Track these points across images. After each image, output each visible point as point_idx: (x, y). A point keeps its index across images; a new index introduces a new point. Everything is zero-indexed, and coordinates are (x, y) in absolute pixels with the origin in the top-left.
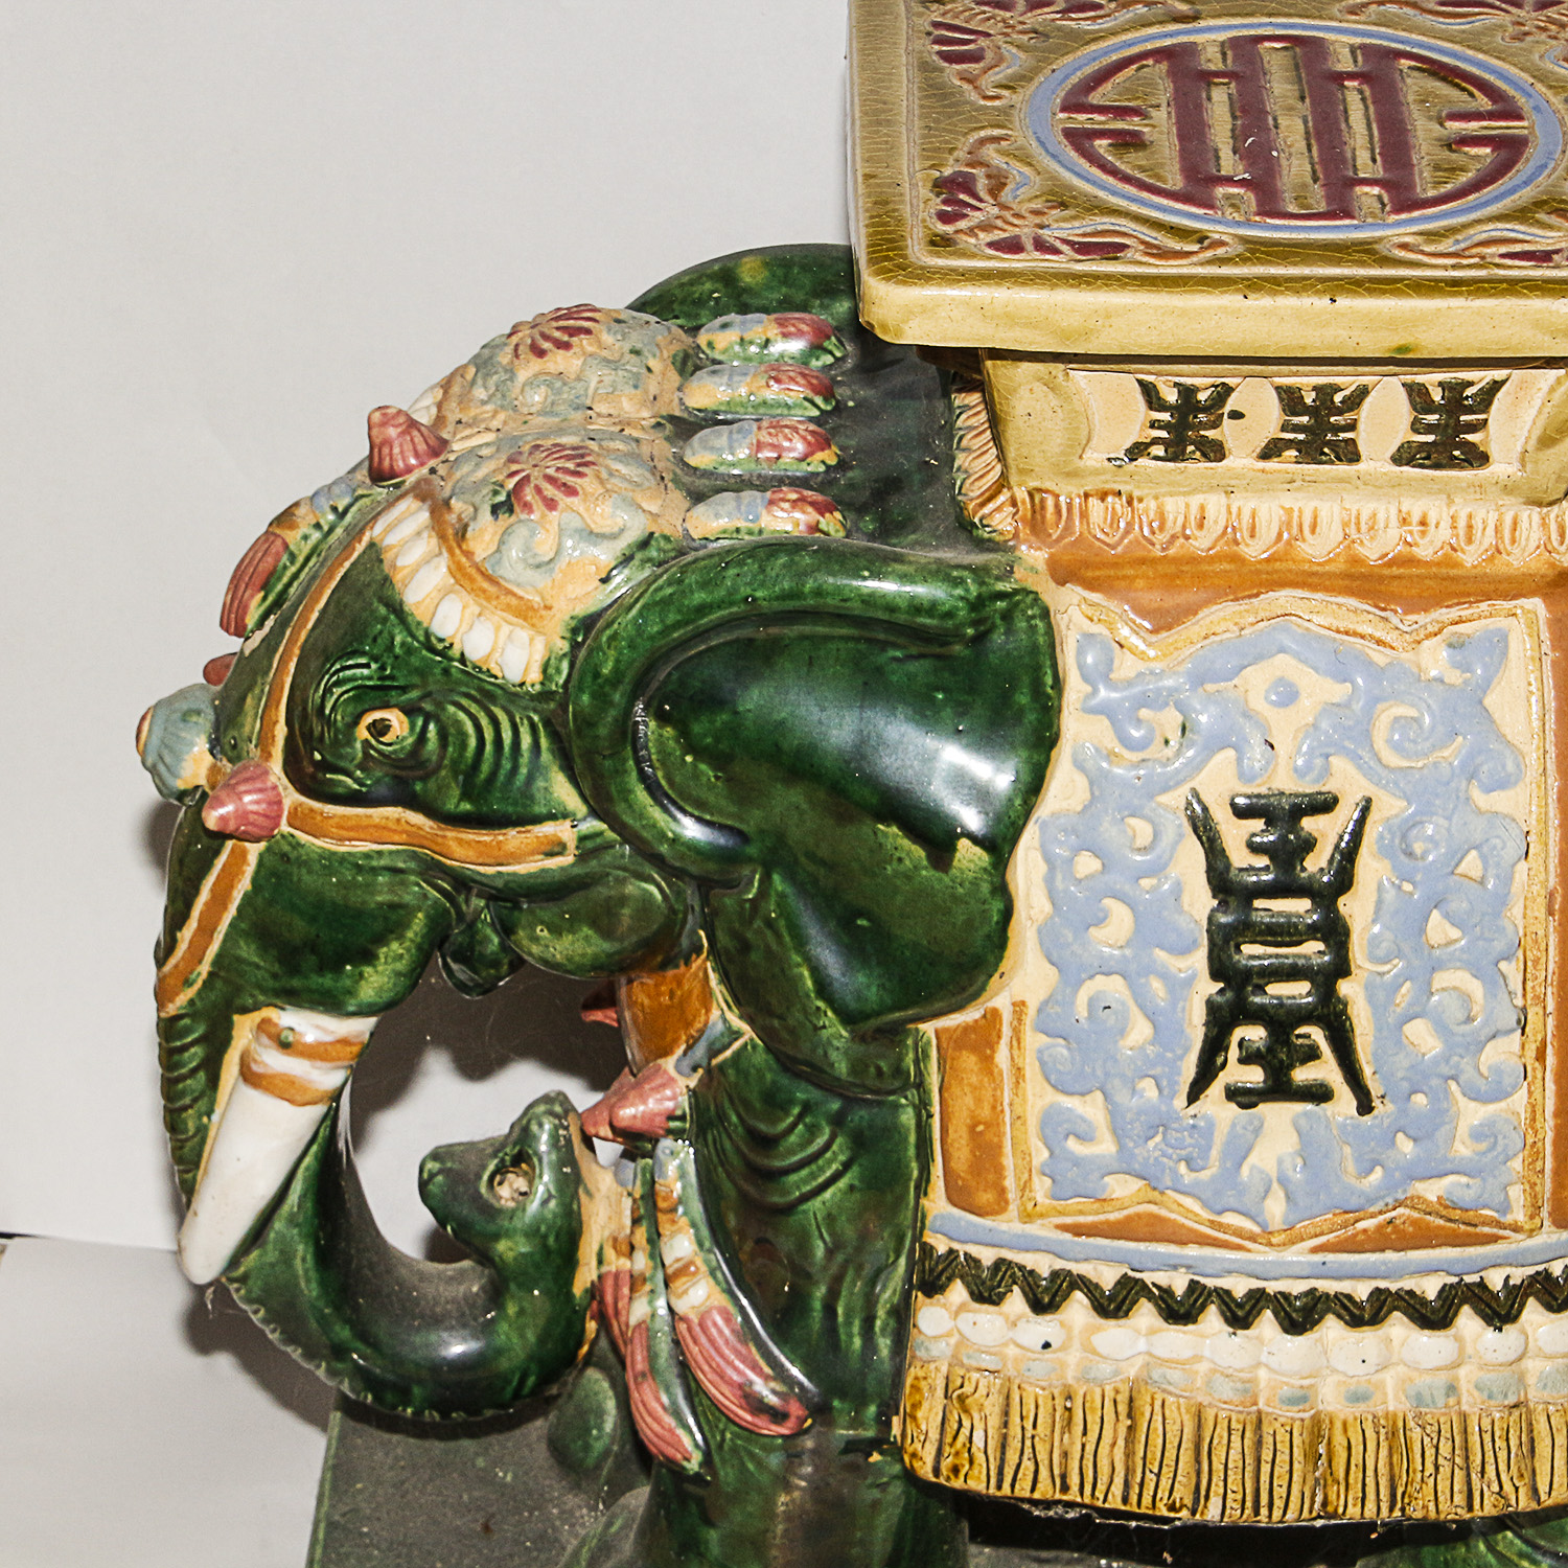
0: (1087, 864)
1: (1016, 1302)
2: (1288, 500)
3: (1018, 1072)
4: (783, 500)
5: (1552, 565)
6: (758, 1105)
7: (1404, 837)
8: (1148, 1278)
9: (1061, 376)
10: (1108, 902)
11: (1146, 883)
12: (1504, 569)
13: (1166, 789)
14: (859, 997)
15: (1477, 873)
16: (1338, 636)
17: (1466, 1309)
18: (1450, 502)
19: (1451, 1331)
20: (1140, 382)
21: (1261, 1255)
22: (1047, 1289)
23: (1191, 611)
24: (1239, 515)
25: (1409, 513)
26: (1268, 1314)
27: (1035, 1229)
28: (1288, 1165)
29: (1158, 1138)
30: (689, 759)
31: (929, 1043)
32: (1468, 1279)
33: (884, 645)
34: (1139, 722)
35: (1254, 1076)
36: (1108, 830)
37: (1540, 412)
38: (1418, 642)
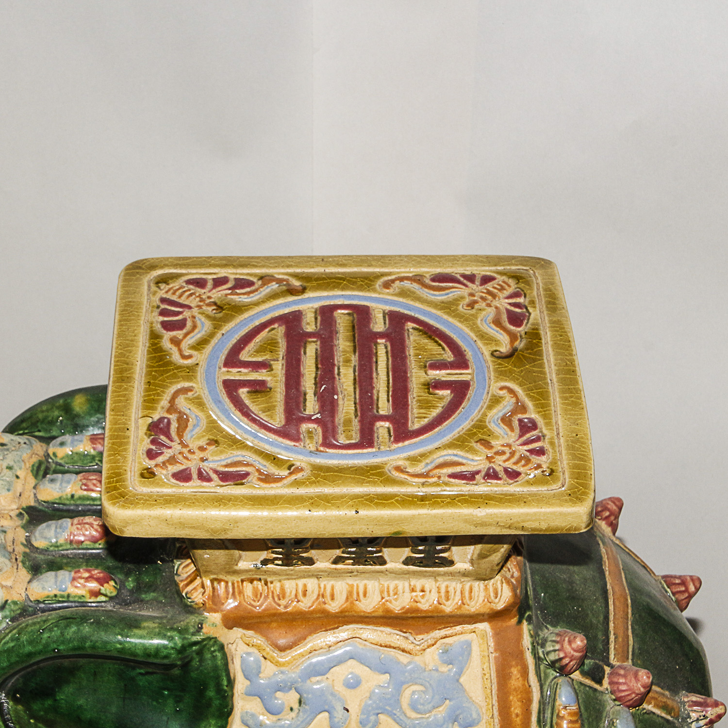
2: (351, 581)
4: (81, 578)
5: (492, 609)
12: (467, 612)
16: (382, 648)
23: (303, 638)
24: (325, 588)
25: (415, 586)
30: (32, 721)
33: (134, 667)
34: (276, 699)
38: (424, 650)
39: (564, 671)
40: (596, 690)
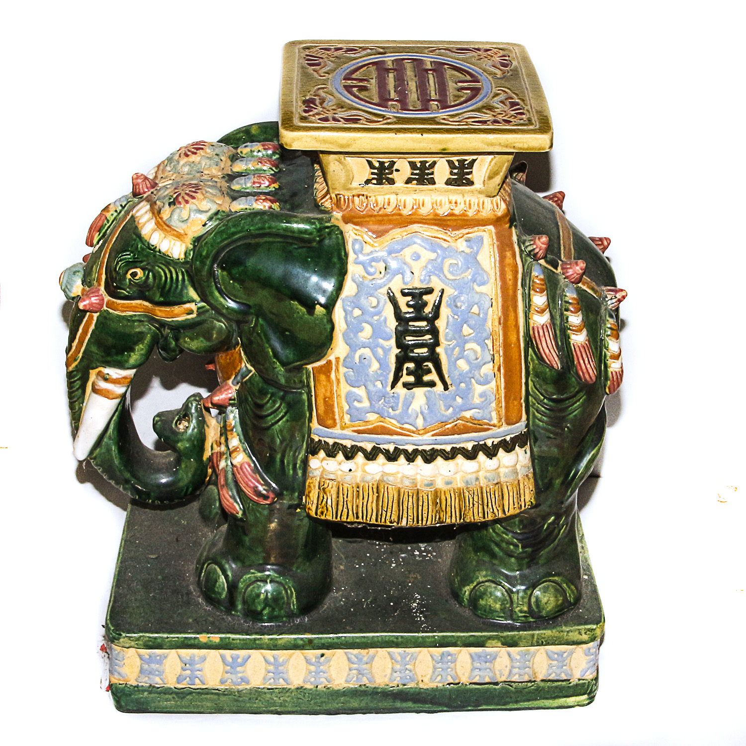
0: (357, 312)
1: (340, 456)
2: (415, 196)
3: (338, 381)
5: (495, 215)
6: (257, 394)
7: (454, 301)
8: (382, 446)
9: (343, 159)
10: (364, 325)
11: (376, 318)
12: (481, 217)
13: (381, 288)
14: (287, 357)
15: (477, 312)
17: (481, 453)
18: (463, 196)
19: (476, 460)
20: (367, 160)
21: (416, 438)
22: (350, 452)
23: (387, 231)
24: (400, 201)
25: (451, 200)
26: (419, 457)
27: (346, 432)
28: (423, 408)
29: (383, 401)
30: (231, 282)
31: (310, 372)
32: (481, 443)
33: (291, 244)
34: (372, 266)
35: (411, 379)
36: (363, 301)
37: (487, 169)
38: (456, 240)
39: (536, 258)
40: (554, 272)
